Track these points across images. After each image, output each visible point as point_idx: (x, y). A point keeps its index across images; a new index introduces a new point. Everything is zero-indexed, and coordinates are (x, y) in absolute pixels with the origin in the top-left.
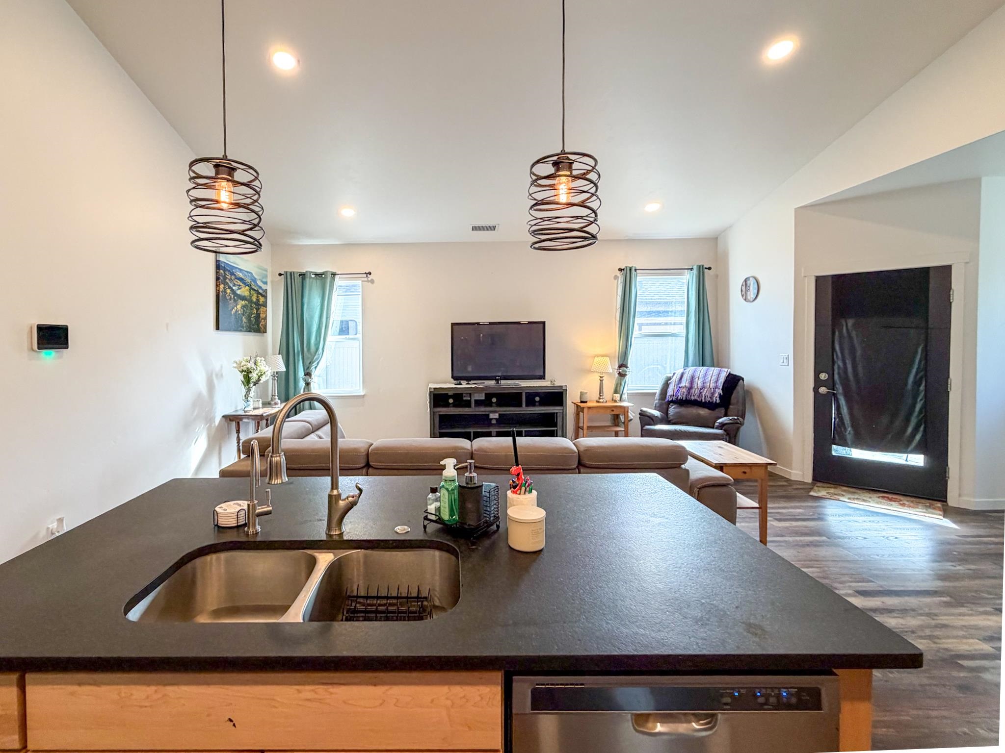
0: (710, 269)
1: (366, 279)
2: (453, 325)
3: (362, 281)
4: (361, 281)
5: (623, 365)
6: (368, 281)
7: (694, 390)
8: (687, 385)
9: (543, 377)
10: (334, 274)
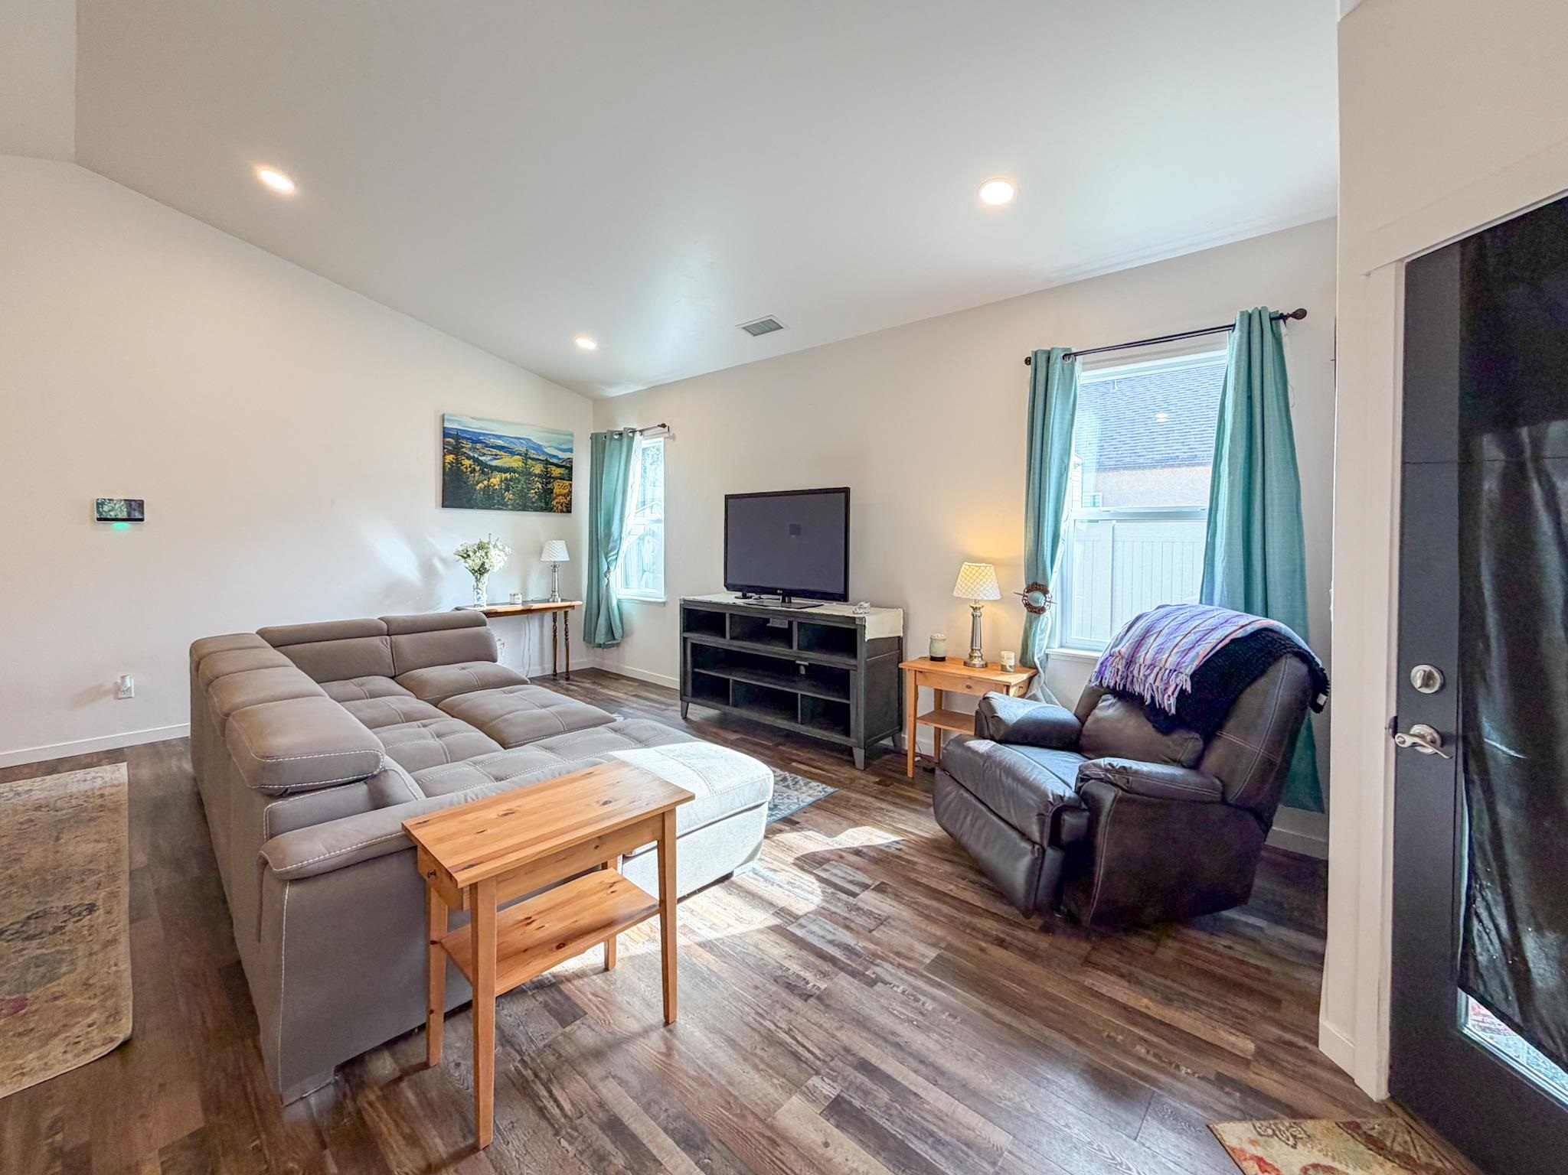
0: (1300, 314)
1: (667, 435)
2: (727, 497)
3: (665, 438)
4: (662, 439)
5: (1037, 586)
6: (669, 438)
7: (1138, 665)
8: (1123, 650)
9: (843, 597)
10: (634, 431)
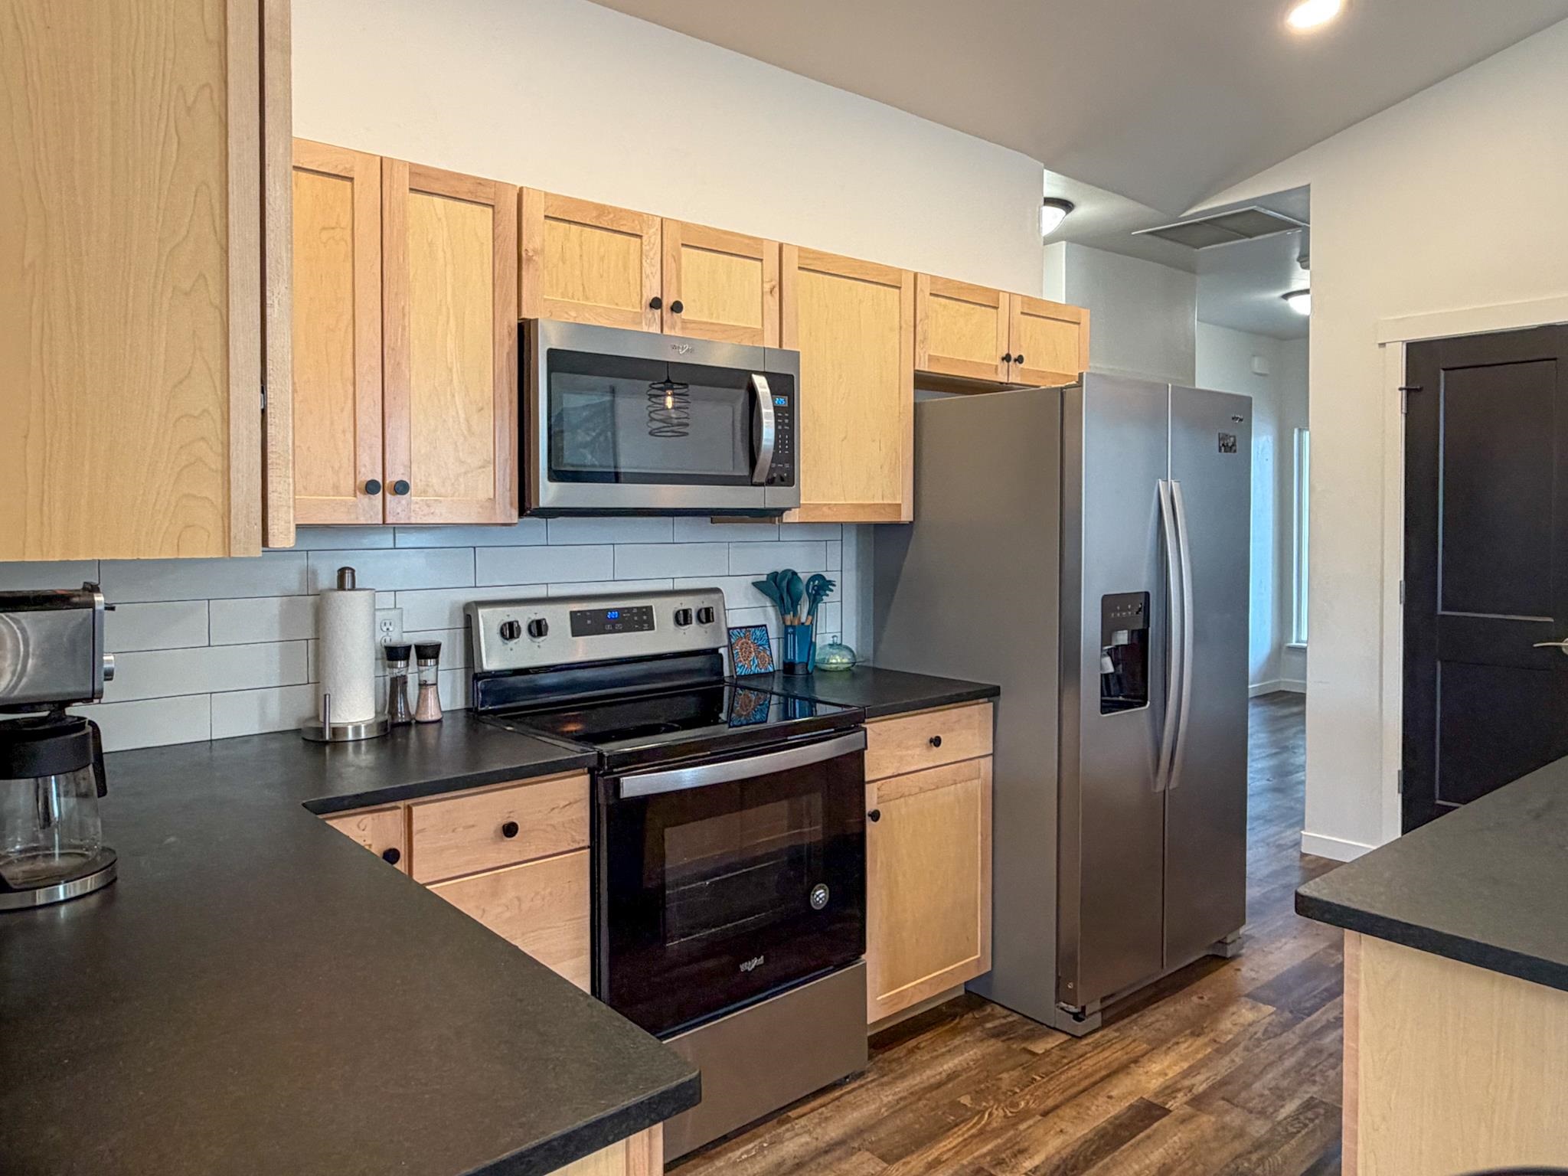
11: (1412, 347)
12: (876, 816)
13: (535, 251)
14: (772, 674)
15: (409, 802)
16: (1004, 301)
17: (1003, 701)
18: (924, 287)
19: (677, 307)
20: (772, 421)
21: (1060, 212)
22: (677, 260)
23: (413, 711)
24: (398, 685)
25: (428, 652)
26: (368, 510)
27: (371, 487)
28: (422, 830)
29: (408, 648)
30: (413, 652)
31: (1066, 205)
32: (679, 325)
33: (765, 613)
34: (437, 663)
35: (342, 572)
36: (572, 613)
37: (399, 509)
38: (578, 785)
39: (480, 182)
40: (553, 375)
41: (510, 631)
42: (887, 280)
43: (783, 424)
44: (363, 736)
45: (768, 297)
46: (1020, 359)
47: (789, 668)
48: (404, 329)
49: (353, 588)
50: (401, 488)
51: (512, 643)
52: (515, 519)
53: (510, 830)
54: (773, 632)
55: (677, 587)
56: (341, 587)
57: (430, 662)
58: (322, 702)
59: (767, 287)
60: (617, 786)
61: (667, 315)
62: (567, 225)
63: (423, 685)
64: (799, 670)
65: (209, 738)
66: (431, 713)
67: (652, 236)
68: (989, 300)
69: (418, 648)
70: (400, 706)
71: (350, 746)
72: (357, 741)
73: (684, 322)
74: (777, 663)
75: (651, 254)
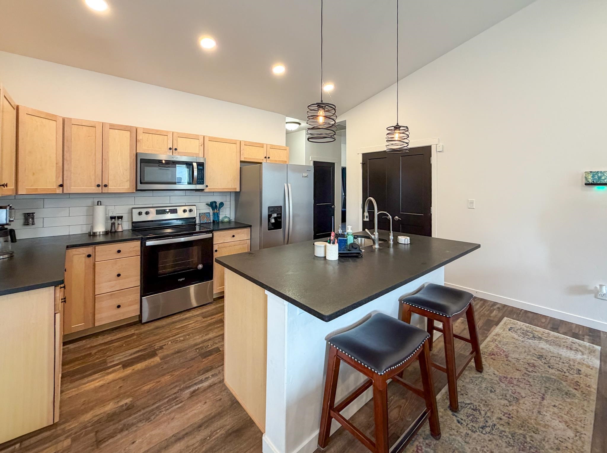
11: (363, 154)
12: (216, 251)
13: (140, 139)
14: (210, 223)
15: (95, 246)
16: (265, 146)
17: (252, 228)
18: (242, 144)
19: (176, 149)
20: (197, 172)
21: (298, 125)
22: (177, 141)
23: (116, 229)
24: (113, 224)
25: (121, 218)
26: (99, 190)
27: (98, 186)
28: (98, 251)
29: (115, 217)
30: (116, 218)
31: (299, 124)
32: (177, 153)
33: (210, 210)
34: (122, 220)
35: (98, 202)
36: (156, 210)
37: (105, 190)
38: (138, 243)
39: (127, 126)
40: (142, 164)
41: (140, 214)
42: (233, 142)
43: (199, 172)
44: (101, 234)
45: (200, 146)
46: (269, 158)
47: (214, 221)
48: (107, 155)
49: (101, 205)
50: (106, 186)
51: (140, 216)
52: (135, 192)
53: (119, 251)
54: (211, 214)
55: (186, 205)
56: (98, 205)
57: (120, 220)
58: (92, 227)
59: (200, 145)
60: (145, 243)
61: (174, 151)
62: (148, 134)
63: (118, 224)
64: (216, 222)
65: (68, 234)
66: (120, 229)
67: (170, 136)
68: (261, 146)
69: (118, 217)
70: (113, 228)
71: (98, 236)
72: (100, 235)
73: (178, 152)
74: (212, 221)
75: (170, 139)
